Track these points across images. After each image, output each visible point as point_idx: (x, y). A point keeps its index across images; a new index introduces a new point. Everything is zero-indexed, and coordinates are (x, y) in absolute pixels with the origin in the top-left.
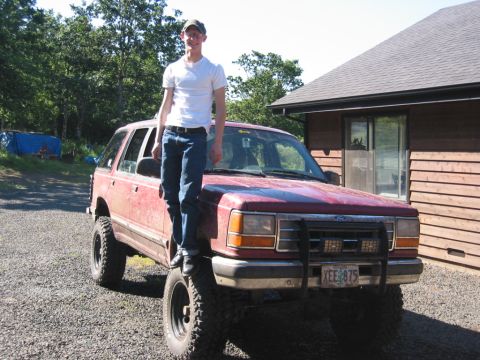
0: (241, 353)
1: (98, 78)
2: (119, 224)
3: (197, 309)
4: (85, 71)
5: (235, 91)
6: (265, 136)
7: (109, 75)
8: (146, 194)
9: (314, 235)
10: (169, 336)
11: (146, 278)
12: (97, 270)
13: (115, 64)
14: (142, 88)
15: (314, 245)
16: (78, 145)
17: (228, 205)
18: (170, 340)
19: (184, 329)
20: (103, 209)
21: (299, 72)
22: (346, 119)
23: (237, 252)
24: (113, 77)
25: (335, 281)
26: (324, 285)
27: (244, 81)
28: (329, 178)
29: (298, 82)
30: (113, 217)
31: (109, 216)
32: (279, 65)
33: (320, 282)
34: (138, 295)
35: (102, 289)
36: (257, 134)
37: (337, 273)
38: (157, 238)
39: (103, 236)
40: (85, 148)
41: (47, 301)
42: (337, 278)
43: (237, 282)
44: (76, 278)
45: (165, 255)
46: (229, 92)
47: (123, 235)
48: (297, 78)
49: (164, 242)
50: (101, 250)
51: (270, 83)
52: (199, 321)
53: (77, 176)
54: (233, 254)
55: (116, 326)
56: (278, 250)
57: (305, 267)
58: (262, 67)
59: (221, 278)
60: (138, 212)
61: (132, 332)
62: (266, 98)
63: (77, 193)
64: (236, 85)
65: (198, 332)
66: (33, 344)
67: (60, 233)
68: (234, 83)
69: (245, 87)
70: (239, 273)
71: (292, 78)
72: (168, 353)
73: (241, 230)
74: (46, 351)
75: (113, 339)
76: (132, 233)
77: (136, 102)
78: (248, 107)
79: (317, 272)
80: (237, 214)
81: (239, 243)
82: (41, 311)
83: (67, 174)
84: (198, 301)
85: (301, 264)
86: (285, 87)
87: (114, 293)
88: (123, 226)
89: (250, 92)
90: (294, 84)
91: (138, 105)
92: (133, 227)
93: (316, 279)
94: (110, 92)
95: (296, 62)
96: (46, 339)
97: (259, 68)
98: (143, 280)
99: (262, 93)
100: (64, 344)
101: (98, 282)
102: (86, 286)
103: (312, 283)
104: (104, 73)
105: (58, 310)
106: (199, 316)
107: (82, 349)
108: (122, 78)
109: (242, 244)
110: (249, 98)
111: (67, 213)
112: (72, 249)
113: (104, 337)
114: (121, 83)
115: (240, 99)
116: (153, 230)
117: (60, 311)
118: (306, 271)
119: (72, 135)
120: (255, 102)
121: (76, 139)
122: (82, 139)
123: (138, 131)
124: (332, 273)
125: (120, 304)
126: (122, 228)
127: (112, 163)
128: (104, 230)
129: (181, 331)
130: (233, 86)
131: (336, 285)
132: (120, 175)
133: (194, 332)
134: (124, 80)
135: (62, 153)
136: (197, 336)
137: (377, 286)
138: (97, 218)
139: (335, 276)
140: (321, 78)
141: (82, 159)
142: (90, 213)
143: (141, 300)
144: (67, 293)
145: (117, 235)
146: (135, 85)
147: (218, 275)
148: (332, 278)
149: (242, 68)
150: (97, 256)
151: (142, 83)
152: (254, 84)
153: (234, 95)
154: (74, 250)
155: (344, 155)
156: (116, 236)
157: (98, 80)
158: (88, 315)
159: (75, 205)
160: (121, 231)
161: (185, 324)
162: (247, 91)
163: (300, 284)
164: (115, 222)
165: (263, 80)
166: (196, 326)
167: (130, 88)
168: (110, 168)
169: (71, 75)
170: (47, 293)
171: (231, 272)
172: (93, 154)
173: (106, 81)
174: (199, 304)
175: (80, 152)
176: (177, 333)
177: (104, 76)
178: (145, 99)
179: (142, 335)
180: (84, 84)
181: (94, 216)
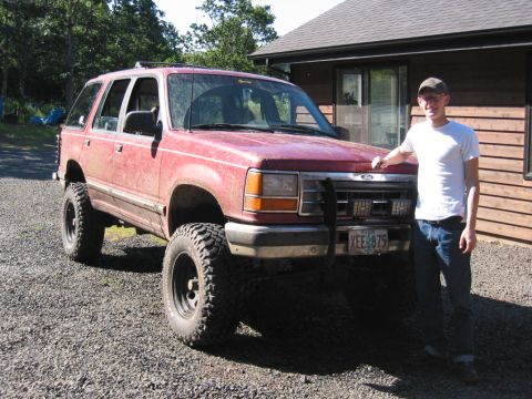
0: (251, 331)
1: (44, 25)
2: (98, 190)
3: (208, 283)
4: (27, 18)
5: (200, 41)
6: (267, 87)
7: (56, 22)
8: (134, 155)
9: (342, 196)
10: (172, 314)
11: (125, 250)
12: (70, 244)
13: (62, 10)
14: (95, 38)
15: (342, 207)
16: (22, 104)
17: (244, 164)
18: (172, 319)
19: (189, 306)
20: (75, 173)
21: (271, 20)
22: (337, 70)
23: (255, 216)
24: (61, 25)
25: (362, 247)
26: (352, 252)
27: (210, 28)
28: (339, 133)
29: (270, 31)
30: (89, 182)
31: (84, 181)
32: (249, 12)
33: (346, 249)
34: (121, 270)
35: (77, 265)
36: (259, 84)
37: (365, 239)
38: (150, 204)
39: (76, 204)
40: (29, 107)
41: (17, 281)
42: (365, 244)
43: (257, 251)
44: (45, 253)
45: (161, 223)
46: (193, 43)
47: (102, 202)
48: (269, 26)
49: (161, 208)
50: (76, 221)
51: (240, 31)
52: (211, 297)
53: (24, 139)
54: (250, 219)
55: (104, 306)
56: (301, 214)
57: (333, 232)
58: (230, 14)
59: (236, 247)
60: (124, 175)
61: (125, 312)
62: (234, 48)
63: (27, 158)
64: (201, 34)
65: (210, 309)
66: (13, 329)
67: (16, 202)
68: (198, 32)
69: (211, 36)
70: (259, 241)
71: (264, 27)
72: (170, 333)
73: (261, 192)
74: (29, 337)
75: (104, 320)
76: (115, 199)
77: (88, 53)
78: (215, 59)
79: (344, 237)
80: (254, 173)
81: (258, 208)
82: (13, 292)
83: (13, 136)
84: (209, 273)
85: (327, 229)
86: (255, 36)
87: (92, 270)
88: (104, 192)
89: (217, 42)
90: (265, 32)
91: (90, 57)
92: (116, 192)
93: (342, 245)
94: (56, 43)
95: (268, 8)
96: (26, 324)
97: (225, 15)
98: (123, 253)
99: (231, 44)
100: (49, 327)
101: (72, 258)
102: (58, 262)
103: (339, 250)
104: (50, 20)
105: (32, 290)
106: (210, 290)
107: (70, 333)
108: (71, 26)
109: (262, 209)
110: (214, 49)
111: (20, 181)
112: (33, 221)
113: (93, 319)
114: (70, 31)
115: (204, 50)
116: (145, 196)
117: (36, 292)
118: (332, 238)
119: (13, 93)
120: (222, 53)
121: (17, 96)
122: (25, 97)
123: (116, 82)
124: (359, 239)
125: (103, 281)
126: (103, 195)
127: (85, 121)
128: (79, 198)
129: (186, 308)
130: (197, 35)
131: (364, 252)
132: (97, 134)
133: (206, 309)
134: (74, 28)
135: (4, 113)
136: (209, 313)
137: (406, 252)
138: (67, 185)
139: (363, 242)
140: (307, 24)
141: (27, 120)
142: (58, 179)
143: (126, 275)
144: (38, 271)
145: (95, 202)
146: (86, 34)
147: (233, 243)
148: (359, 244)
149: (207, 15)
150: (70, 228)
151: (95, 32)
152: (220, 33)
153: (199, 46)
154: (37, 223)
155: (335, 110)
156: (93, 204)
157: (44, 29)
158: (68, 294)
159: (28, 171)
160: (100, 198)
161: (190, 300)
162: (213, 41)
163: (326, 252)
164: (92, 188)
165: (231, 28)
166: (207, 302)
167: (81, 37)
168: (82, 126)
169: (11, 23)
170: (15, 272)
171: (250, 239)
172: (39, 114)
173: (53, 29)
174: (210, 277)
175: (25, 112)
176: (181, 311)
177: (50, 24)
178: (98, 51)
179: (136, 315)
180: (28, 33)
181: (63, 182)
